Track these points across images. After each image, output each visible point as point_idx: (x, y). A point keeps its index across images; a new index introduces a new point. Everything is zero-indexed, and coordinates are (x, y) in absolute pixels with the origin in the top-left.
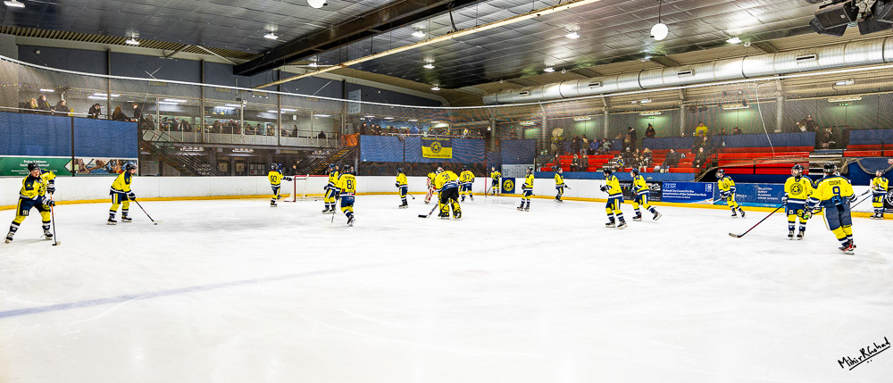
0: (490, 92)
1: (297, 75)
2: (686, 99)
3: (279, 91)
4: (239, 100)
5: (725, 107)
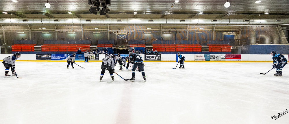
2: (57, 29)
5: (69, 32)
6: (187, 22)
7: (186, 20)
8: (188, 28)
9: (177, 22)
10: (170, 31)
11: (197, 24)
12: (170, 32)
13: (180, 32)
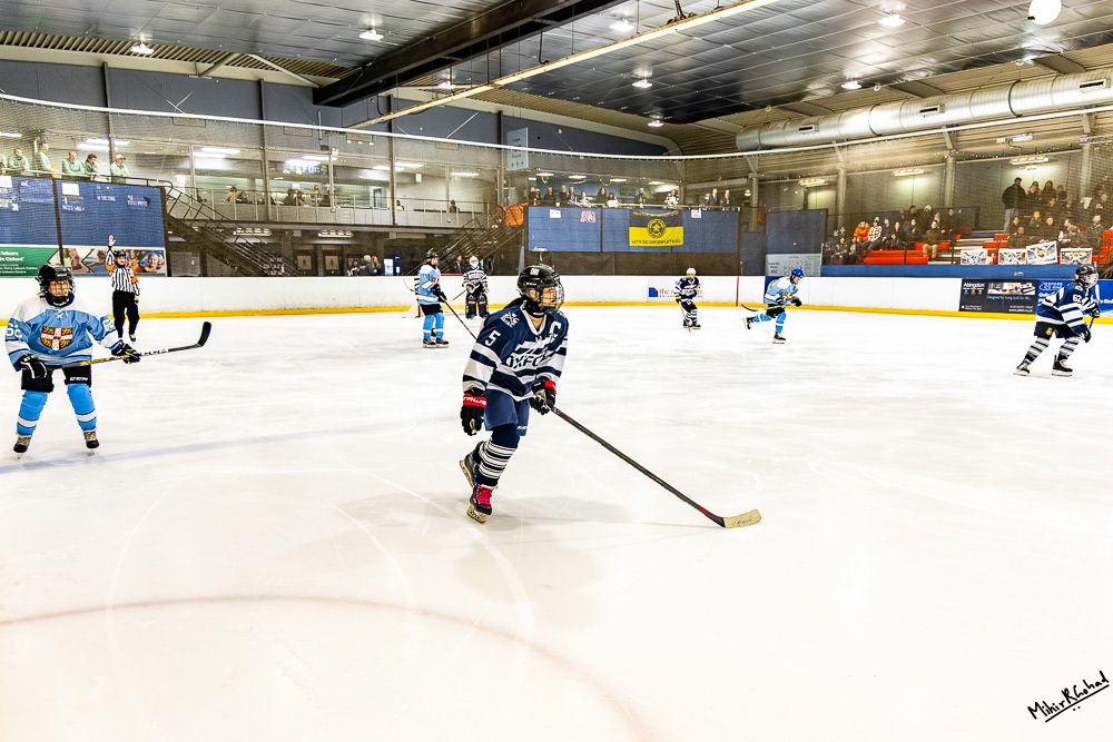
0: (748, 128)
1: (419, 103)
3: (390, 131)
4: (324, 148)
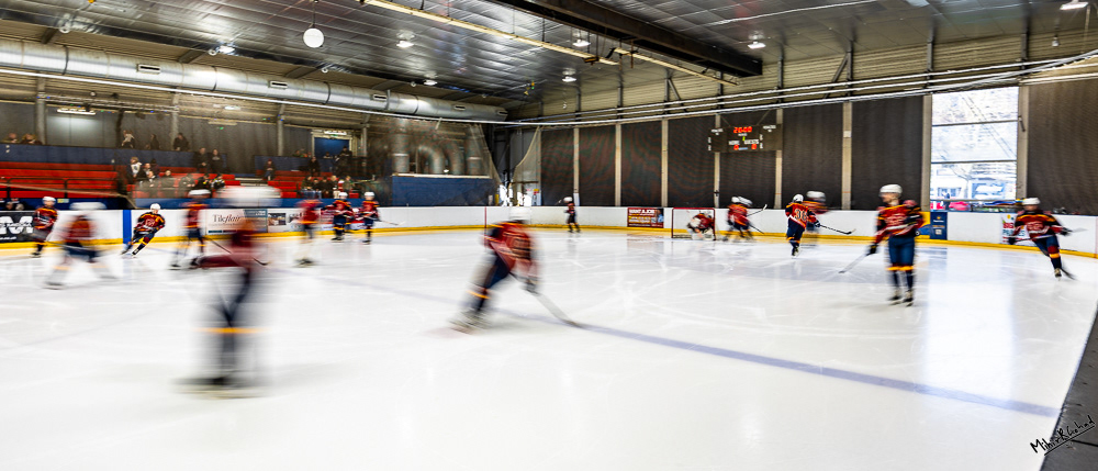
6: (169, 74)
7: (163, 66)
8: (175, 101)
9: (119, 70)
10: (88, 107)
11: (212, 91)
12: (88, 111)
13: (139, 114)
